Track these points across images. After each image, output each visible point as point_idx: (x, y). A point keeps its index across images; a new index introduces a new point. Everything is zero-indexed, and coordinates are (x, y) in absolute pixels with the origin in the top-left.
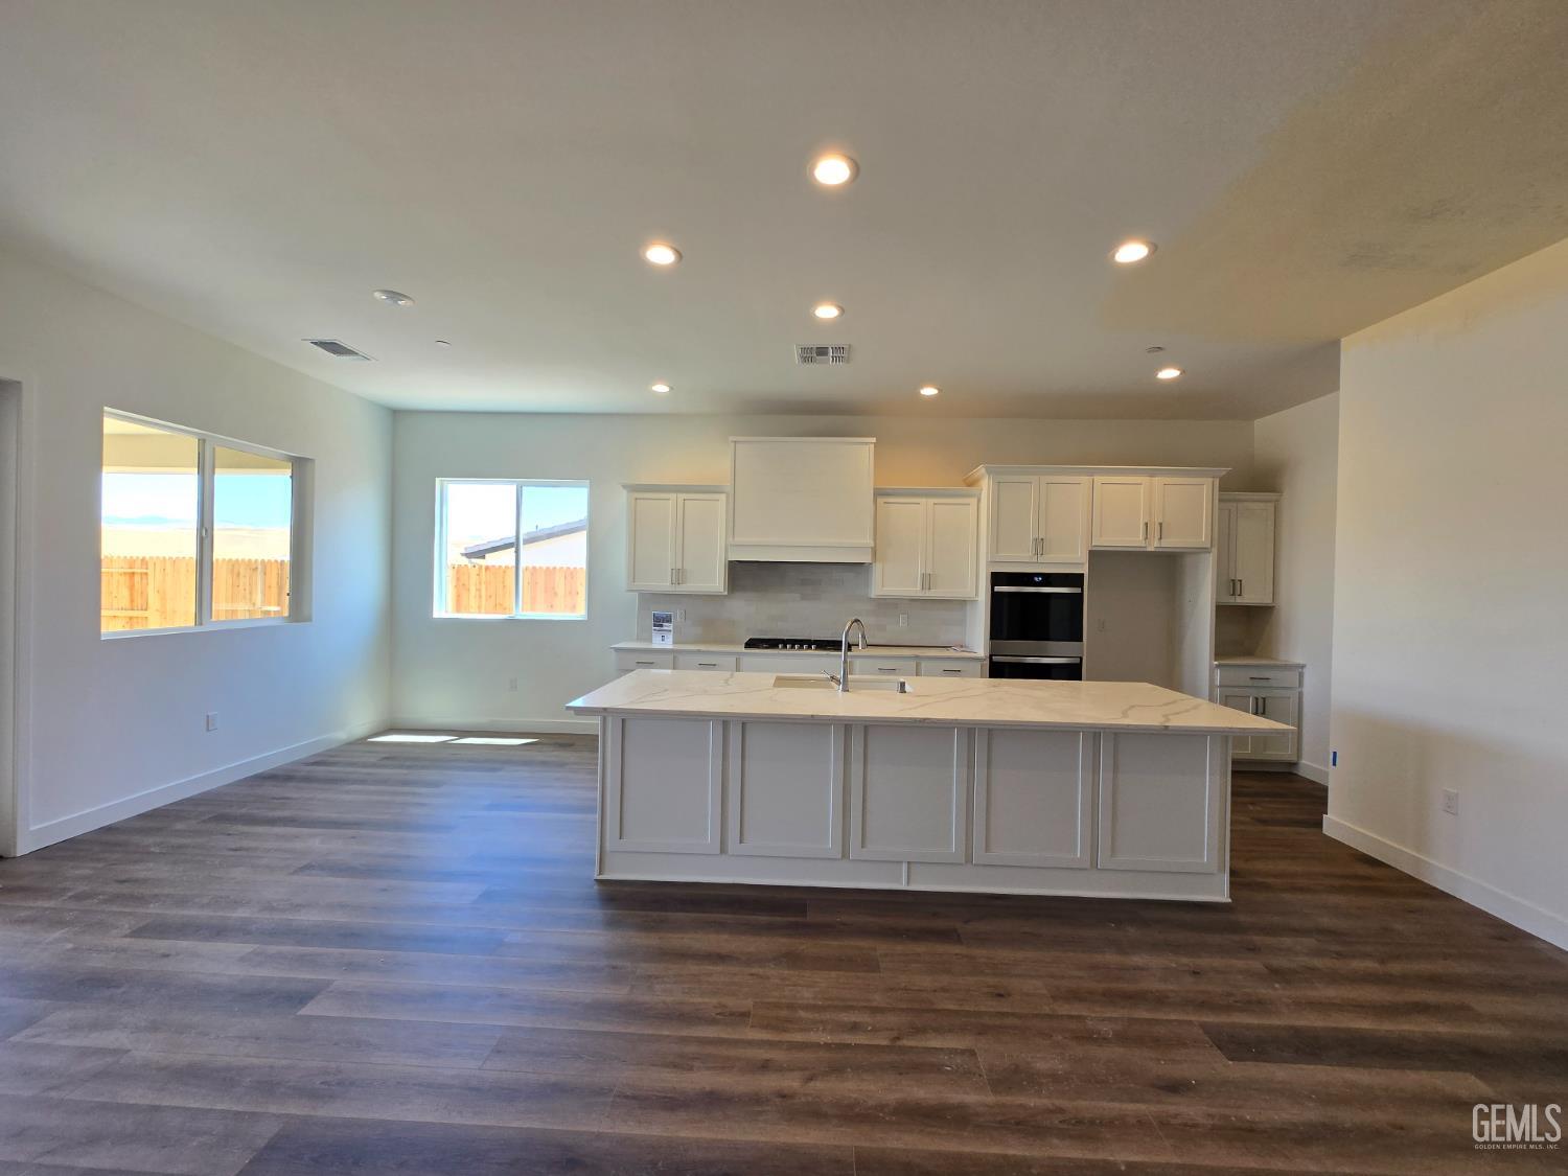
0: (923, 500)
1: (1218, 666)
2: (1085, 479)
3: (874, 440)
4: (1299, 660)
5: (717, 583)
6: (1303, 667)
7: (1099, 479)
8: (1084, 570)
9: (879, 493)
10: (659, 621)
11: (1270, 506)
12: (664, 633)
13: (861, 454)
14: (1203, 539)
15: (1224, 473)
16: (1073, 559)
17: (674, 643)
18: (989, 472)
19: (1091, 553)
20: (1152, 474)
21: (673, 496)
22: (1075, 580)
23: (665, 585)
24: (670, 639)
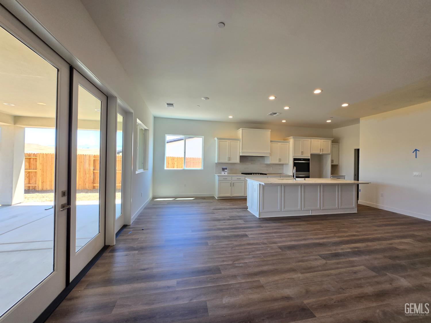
0: (279, 143)
1: (332, 176)
2: (310, 140)
3: (270, 130)
4: (344, 175)
5: (238, 160)
6: (345, 176)
7: (312, 140)
8: (310, 158)
9: (271, 141)
10: (223, 169)
11: (338, 146)
12: (225, 172)
13: (268, 133)
14: (329, 152)
15: (332, 139)
16: (307, 156)
17: (228, 174)
18: (293, 138)
19: (311, 155)
20: (321, 139)
21: (228, 141)
22: (308, 160)
23: (226, 161)
24: (226, 173)
